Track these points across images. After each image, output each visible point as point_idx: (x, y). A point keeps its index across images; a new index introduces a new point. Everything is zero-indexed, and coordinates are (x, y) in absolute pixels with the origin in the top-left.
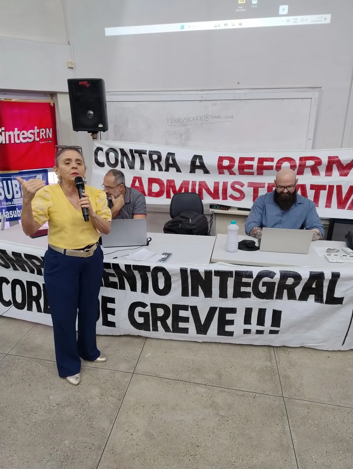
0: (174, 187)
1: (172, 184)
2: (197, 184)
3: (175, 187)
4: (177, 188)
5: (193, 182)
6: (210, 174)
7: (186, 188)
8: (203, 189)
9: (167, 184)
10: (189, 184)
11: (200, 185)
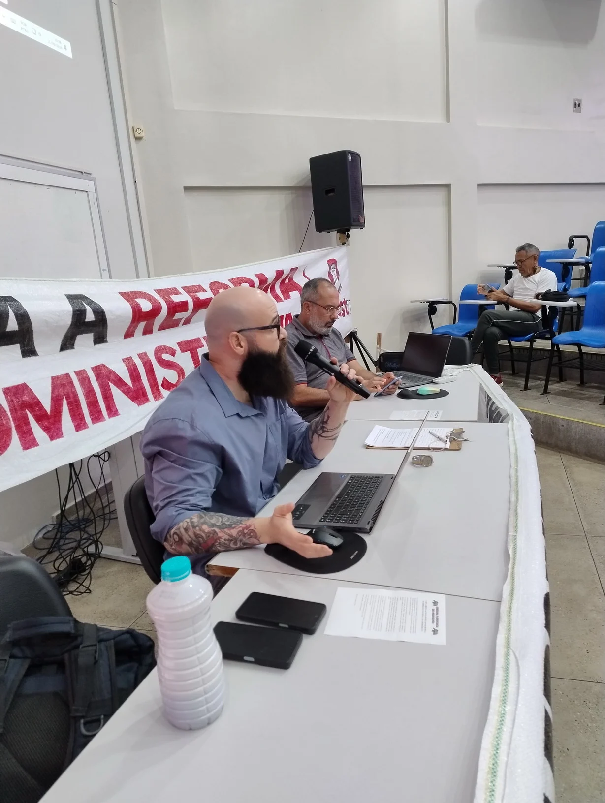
0: (35, 405)
1: (26, 398)
2: (92, 375)
3: (38, 403)
4: (47, 405)
5: (77, 373)
6: (106, 341)
7: (72, 395)
8: (110, 384)
9: (10, 402)
10: (71, 382)
11: (98, 377)
